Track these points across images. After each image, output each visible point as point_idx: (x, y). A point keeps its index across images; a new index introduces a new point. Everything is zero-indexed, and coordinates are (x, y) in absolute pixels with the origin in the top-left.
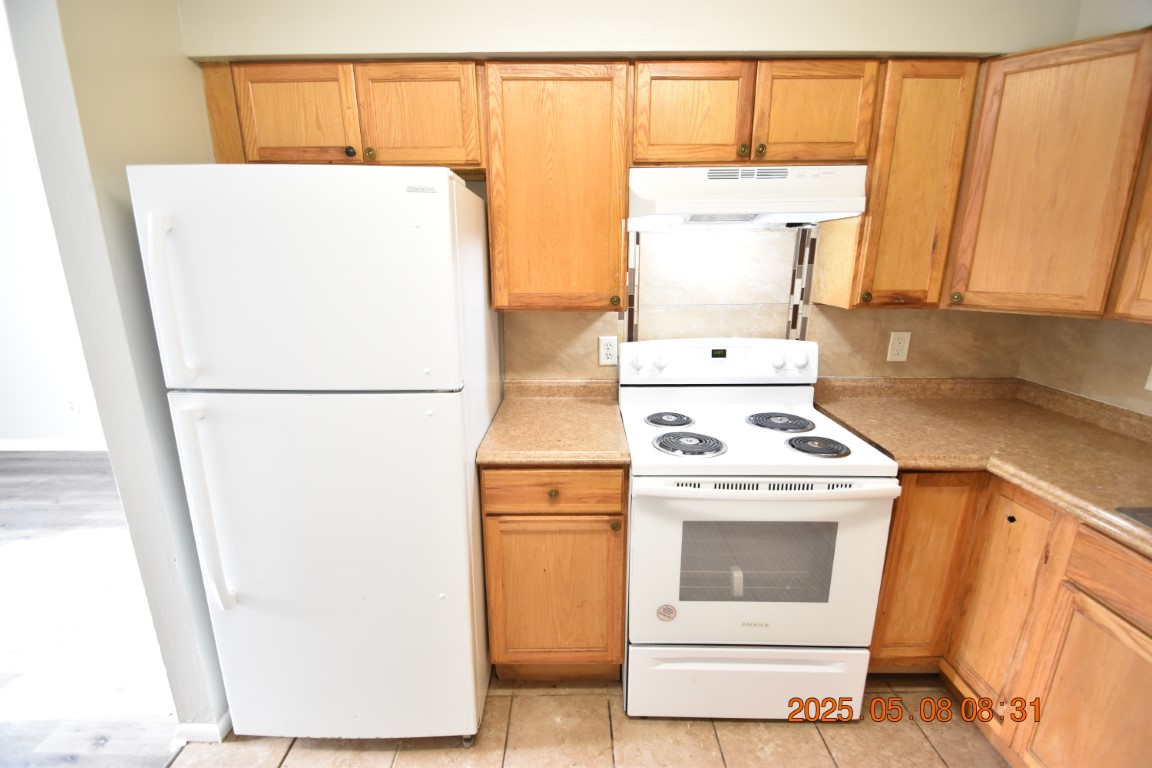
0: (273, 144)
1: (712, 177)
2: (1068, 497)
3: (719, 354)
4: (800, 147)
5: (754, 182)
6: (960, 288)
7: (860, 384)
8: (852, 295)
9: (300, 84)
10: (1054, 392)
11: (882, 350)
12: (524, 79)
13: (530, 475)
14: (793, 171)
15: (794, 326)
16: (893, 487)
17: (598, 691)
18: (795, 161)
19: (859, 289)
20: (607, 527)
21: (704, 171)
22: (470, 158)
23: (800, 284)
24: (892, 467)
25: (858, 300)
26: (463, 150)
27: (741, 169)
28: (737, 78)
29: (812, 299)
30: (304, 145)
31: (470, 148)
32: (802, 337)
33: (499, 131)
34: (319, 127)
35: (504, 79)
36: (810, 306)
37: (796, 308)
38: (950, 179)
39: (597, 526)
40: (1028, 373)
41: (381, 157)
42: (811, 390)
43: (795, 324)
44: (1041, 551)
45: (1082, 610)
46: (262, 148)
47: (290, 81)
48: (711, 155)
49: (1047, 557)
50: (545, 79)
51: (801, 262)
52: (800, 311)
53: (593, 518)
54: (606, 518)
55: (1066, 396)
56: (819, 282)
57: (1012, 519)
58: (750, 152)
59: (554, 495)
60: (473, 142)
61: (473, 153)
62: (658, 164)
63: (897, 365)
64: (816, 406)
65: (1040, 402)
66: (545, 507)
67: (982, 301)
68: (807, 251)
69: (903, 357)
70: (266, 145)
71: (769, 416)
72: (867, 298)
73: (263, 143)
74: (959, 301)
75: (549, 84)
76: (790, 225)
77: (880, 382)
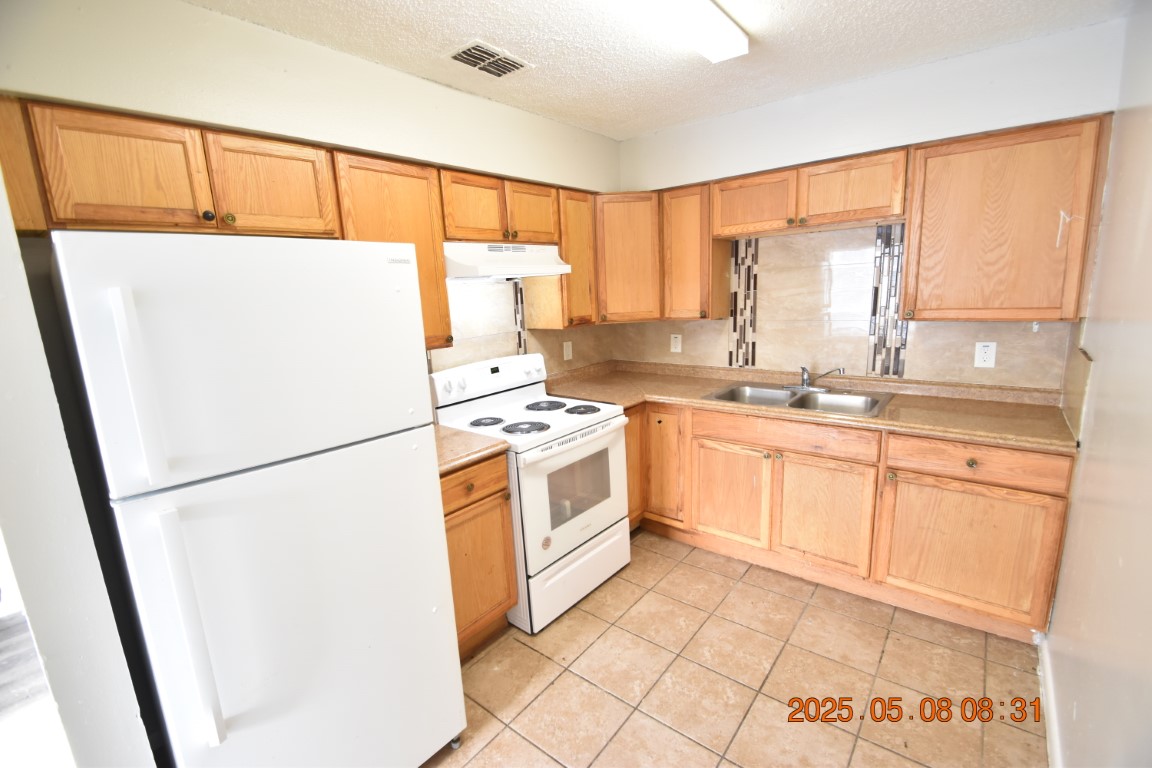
0: (95, 200)
1: (491, 249)
2: (684, 400)
3: (495, 370)
4: (531, 234)
5: (510, 254)
6: (603, 312)
7: (558, 377)
8: (563, 321)
9: (133, 140)
10: (633, 363)
11: (561, 355)
12: (367, 169)
13: (452, 479)
14: (529, 247)
15: (520, 346)
16: (624, 420)
17: (502, 639)
18: (529, 242)
19: (566, 317)
20: (500, 500)
21: (485, 246)
22: (329, 228)
23: (519, 317)
24: (619, 409)
25: (566, 324)
26: (320, 221)
27: (504, 245)
28: (496, 189)
29: (526, 327)
30: (139, 204)
31: (327, 220)
32: (526, 353)
33: (351, 207)
34: (159, 187)
35: (350, 167)
36: (526, 332)
37: (519, 333)
38: (590, 254)
39: (495, 502)
40: (619, 356)
41: (240, 222)
42: (543, 385)
43: (521, 346)
44: (677, 430)
45: (702, 447)
46: (77, 204)
47: (118, 134)
48: (490, 237)
49: (680, 433)
50: (382, 172)
51: (517, 304)
52: (522, 335)
53: (492, 497)
54: (499, 494)
55: (640, 364)
56: (531, 315)
57: (660, 422)
58: (509, 236)
59: (470, 489)
60: (330, 215)
61: (331, 224)
62: (460, 240)
63: (569, 362)
64: (548, 394)
65: (629, 369)
66: (464, 501)
67: (614, 318)
68: (519, 295)
69: (570, 357)
70: (84, 201)
71: (538, 404)
72: (571, 321)
73: (77, 198)
74: (604, 319)
75: (385, 175)
76: (508, 279)
77: (566, 373)
